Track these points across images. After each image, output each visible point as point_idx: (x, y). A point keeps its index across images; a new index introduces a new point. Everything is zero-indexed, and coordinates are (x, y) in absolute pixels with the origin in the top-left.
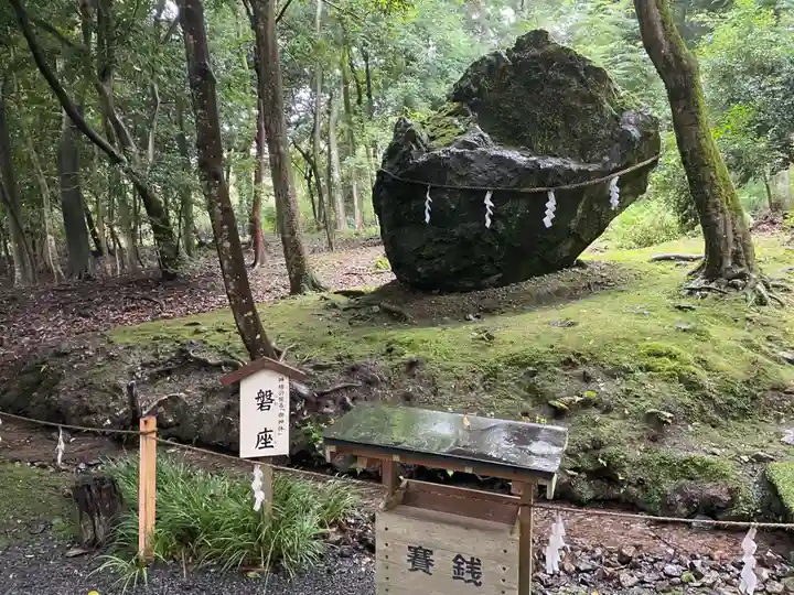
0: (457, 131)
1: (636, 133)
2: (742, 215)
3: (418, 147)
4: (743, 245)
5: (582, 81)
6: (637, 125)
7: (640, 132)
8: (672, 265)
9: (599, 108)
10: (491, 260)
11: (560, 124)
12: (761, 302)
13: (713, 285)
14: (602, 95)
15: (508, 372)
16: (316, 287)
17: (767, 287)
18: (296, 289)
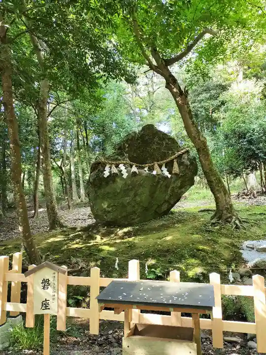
5: (167, 143)
6: (188, 159)
7: (190, 162)
8: (206, 213)
12: (237, 227)
13: (220, 221)
14: (175, 149)
17: (240, 221)
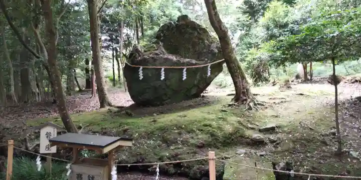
0: (154, 49)
1: (216, 51)
2: (246, 79)
3: (139, 54)
4: (246, 90)
5: (198, 33)
6: (217, 47)
7: (218, 50)
9: (203, 42)
10: (165, 94)
11: (191, 47)
12: (250, 108)
13: (236, 104)
14: (205, 38)
15: (157, 132)
16: (110, 105)
17: (255, 103)
18: (102, 106)
